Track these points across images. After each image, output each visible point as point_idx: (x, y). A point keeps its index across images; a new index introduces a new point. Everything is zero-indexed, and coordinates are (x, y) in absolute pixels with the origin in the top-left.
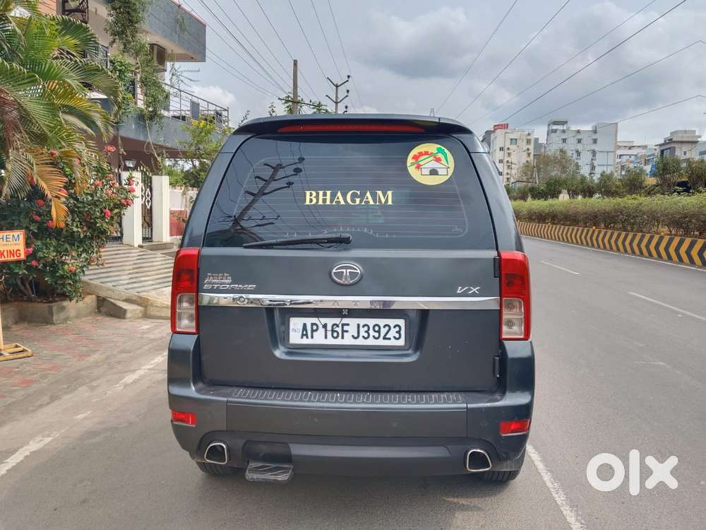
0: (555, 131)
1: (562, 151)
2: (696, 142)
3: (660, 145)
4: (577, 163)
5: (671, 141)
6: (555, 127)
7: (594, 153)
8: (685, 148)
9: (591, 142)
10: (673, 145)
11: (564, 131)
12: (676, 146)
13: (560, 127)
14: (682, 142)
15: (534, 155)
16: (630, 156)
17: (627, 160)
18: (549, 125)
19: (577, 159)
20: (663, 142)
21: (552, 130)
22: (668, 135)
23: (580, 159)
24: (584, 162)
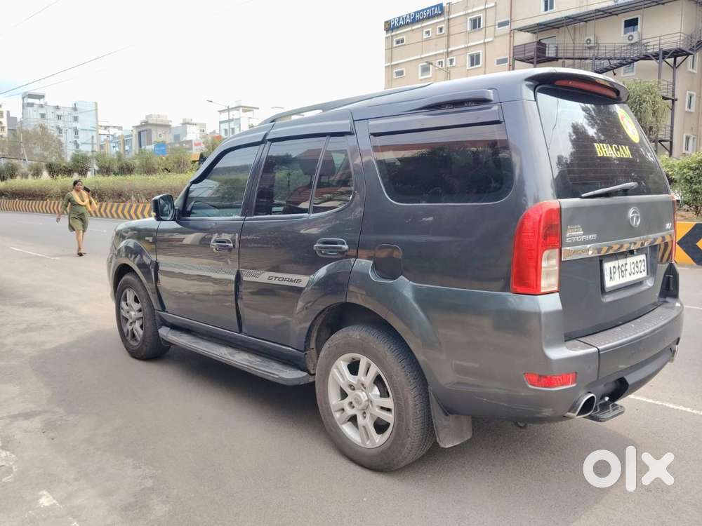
0: (31, 105)
1: (41, 126)
2: (169, 126)
3: (137, 127)
4: (60, 140)
5: (146, 123)
6: (31, 101)
7: (76, 131)
8: (160, 131)
9: (72, 119)
10: (148, 128)
11: (41, 106)
12: (153, 128)
13: (36, 101)
14: (157, 125)
15: (9, 130)
16: (108, 136)
17: (105, 140)
18: (23, 98)
19: (59, 136)
20: (139, 124)
21: (28, 103)
22: (144, 118)
23: (62, 136)
24: (67, 139)
